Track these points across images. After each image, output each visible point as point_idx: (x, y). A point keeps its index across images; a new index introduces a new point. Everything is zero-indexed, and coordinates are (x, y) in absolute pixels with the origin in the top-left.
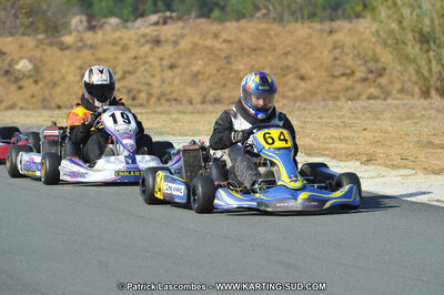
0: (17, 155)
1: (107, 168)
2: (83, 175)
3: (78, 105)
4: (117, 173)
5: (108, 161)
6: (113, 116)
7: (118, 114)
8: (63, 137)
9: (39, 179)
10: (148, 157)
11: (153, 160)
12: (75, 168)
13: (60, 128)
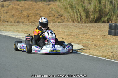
0: (18, 44)
1: (46, 49)
2: (39, 51)
3: (37, 29)
4: (50, 50)
5: (47, 47)
6: (48, 33)
7: (49, 32)
8: (32, 39)
9: (25, 51)
10: (59, 46)
11: (60, 47)
12: (37, 49)
13: (31, 36)
